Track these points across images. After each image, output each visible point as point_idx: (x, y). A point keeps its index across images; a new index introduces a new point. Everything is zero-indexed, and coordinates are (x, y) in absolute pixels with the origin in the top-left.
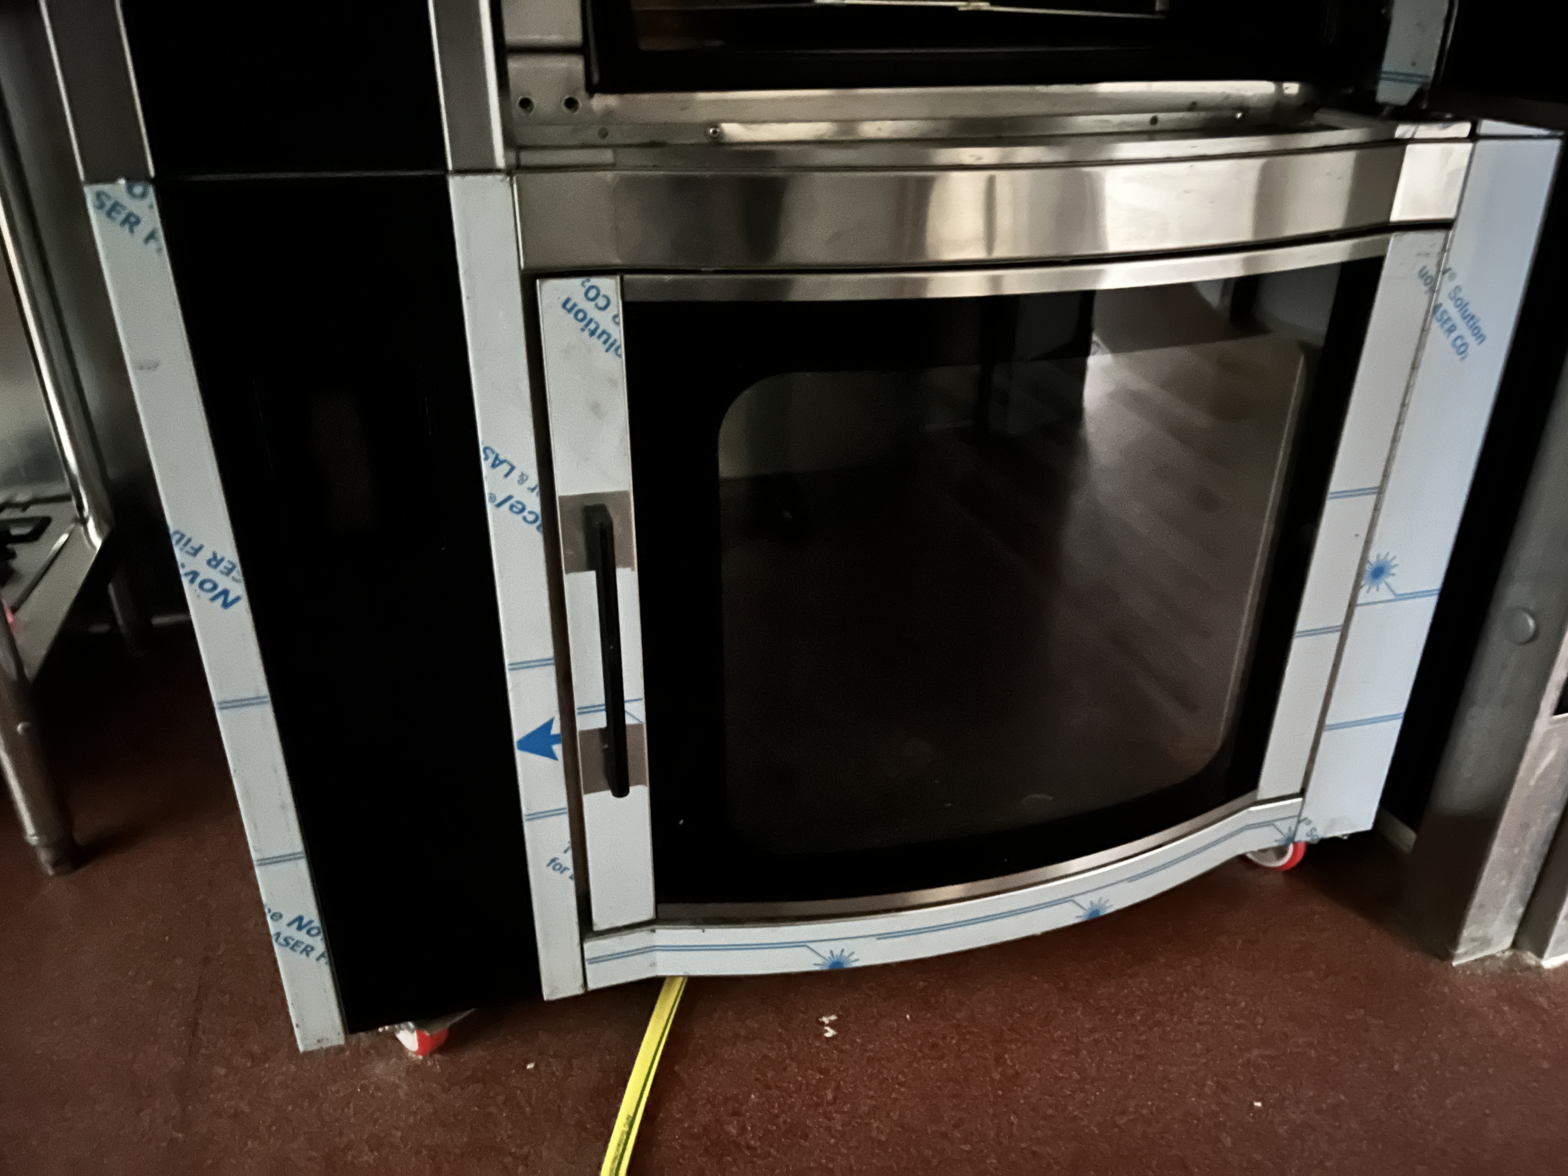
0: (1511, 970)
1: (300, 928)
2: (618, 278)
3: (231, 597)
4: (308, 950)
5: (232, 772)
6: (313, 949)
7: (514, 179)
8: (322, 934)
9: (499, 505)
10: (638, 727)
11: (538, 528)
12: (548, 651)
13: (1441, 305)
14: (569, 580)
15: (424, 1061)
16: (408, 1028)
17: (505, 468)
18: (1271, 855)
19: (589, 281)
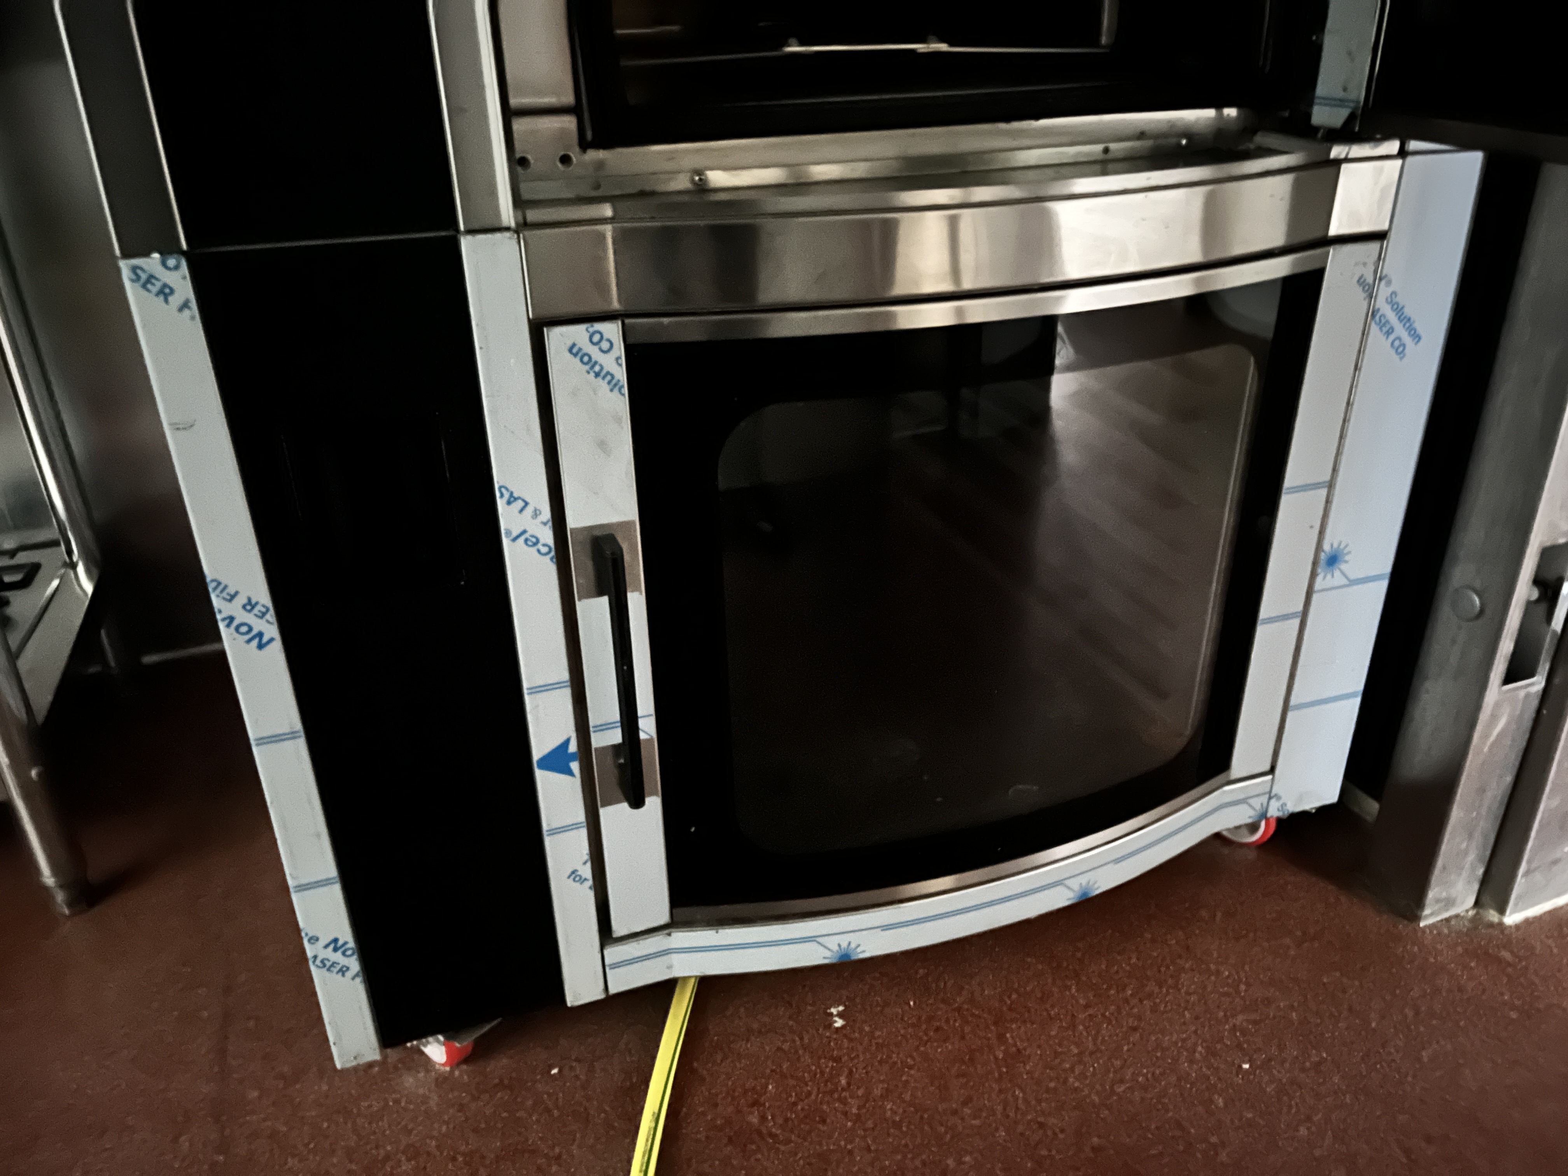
0: (1476, 928)
1: (335, 950)
2: (620, 323)
3: (265, 639)
4: (343, 971)
5: (269, 804)
6: (348, 969)
7: (521, 235)
8: (356, 954)
9: (515, 539)
10: (650, 740)
11: (551, 559)
12: (564, 675)
13: (1379, 310)
14: (581, 606)
15: (452, 1072)
16: (438, 1041)
17: (520, 504)
18: (1245, 831)
19: (592, 326)
